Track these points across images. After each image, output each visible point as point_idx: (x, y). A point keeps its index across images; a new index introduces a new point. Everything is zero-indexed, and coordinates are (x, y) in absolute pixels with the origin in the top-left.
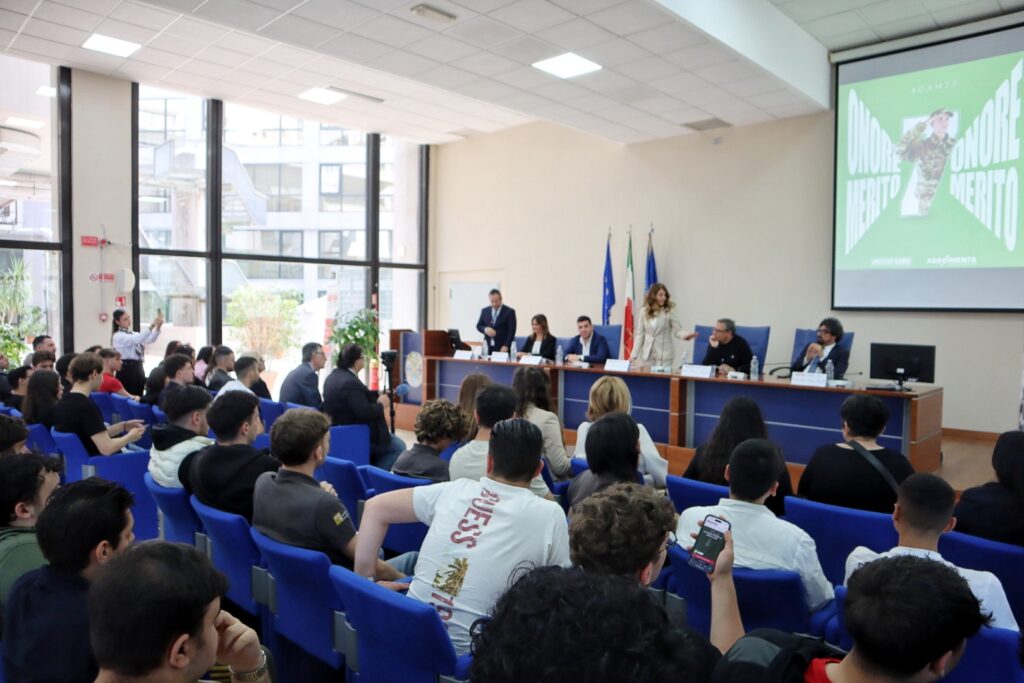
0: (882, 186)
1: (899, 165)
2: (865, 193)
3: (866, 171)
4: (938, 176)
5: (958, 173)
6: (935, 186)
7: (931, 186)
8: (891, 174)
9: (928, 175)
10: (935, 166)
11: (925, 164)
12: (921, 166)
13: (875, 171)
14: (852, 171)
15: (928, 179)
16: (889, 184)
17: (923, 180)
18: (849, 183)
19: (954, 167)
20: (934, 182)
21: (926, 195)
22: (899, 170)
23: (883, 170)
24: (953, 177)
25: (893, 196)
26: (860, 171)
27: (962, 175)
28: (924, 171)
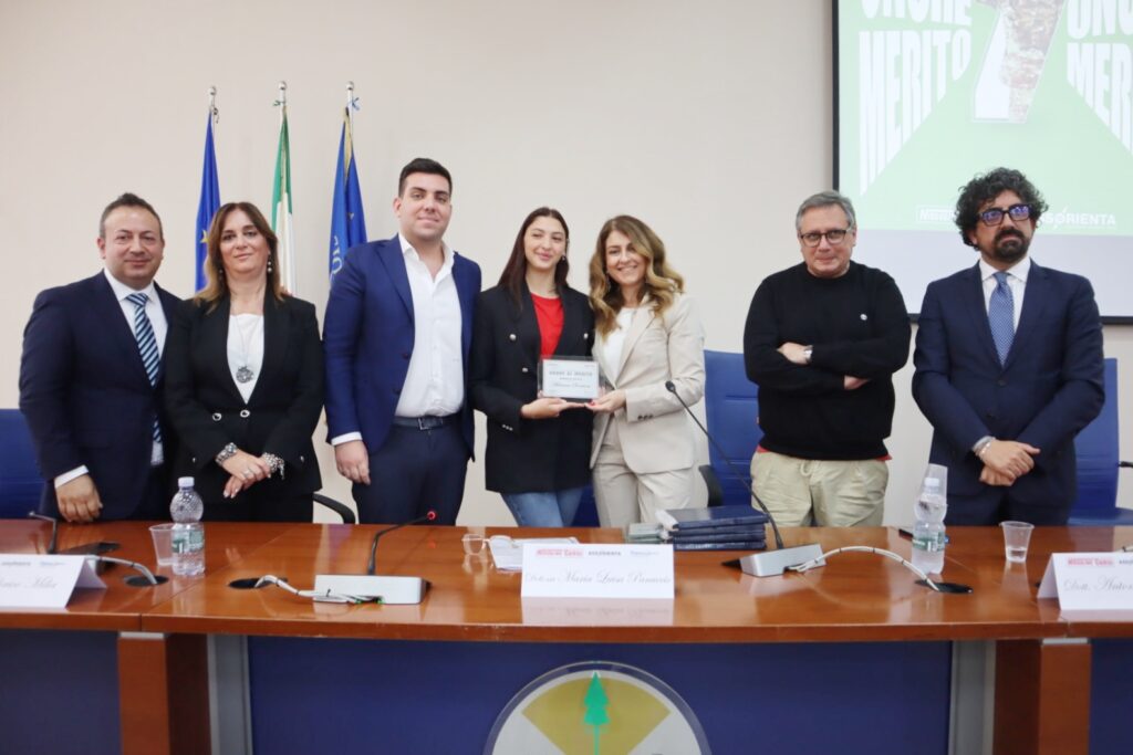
0: (934, 50)
1: (968, 11)
2: (899, 60)
3: (901, 14)
4: (1044, 45)
5: (1081, 42)
6: (1040, 63)
7: (1030, 62)
8: (954, 28)
9: (1024, 37)
10: (1038, 22)
11: (1019, 16)
12: (1011, 19)
13: (918, 16)
14: (870, 11)
15: (1026, 49)
16: (949, 46)
17: (1015, 47)
18: (864, 36)
19: (1074, 31)
20: (1036, 55)
21: (1022, 81)
22: (968, 21)
23: (936, 17)
24: (1072, 48)
25: (958, 73)
26: (887, 12)
27: (1087, 47)
28: (1017, 29)
